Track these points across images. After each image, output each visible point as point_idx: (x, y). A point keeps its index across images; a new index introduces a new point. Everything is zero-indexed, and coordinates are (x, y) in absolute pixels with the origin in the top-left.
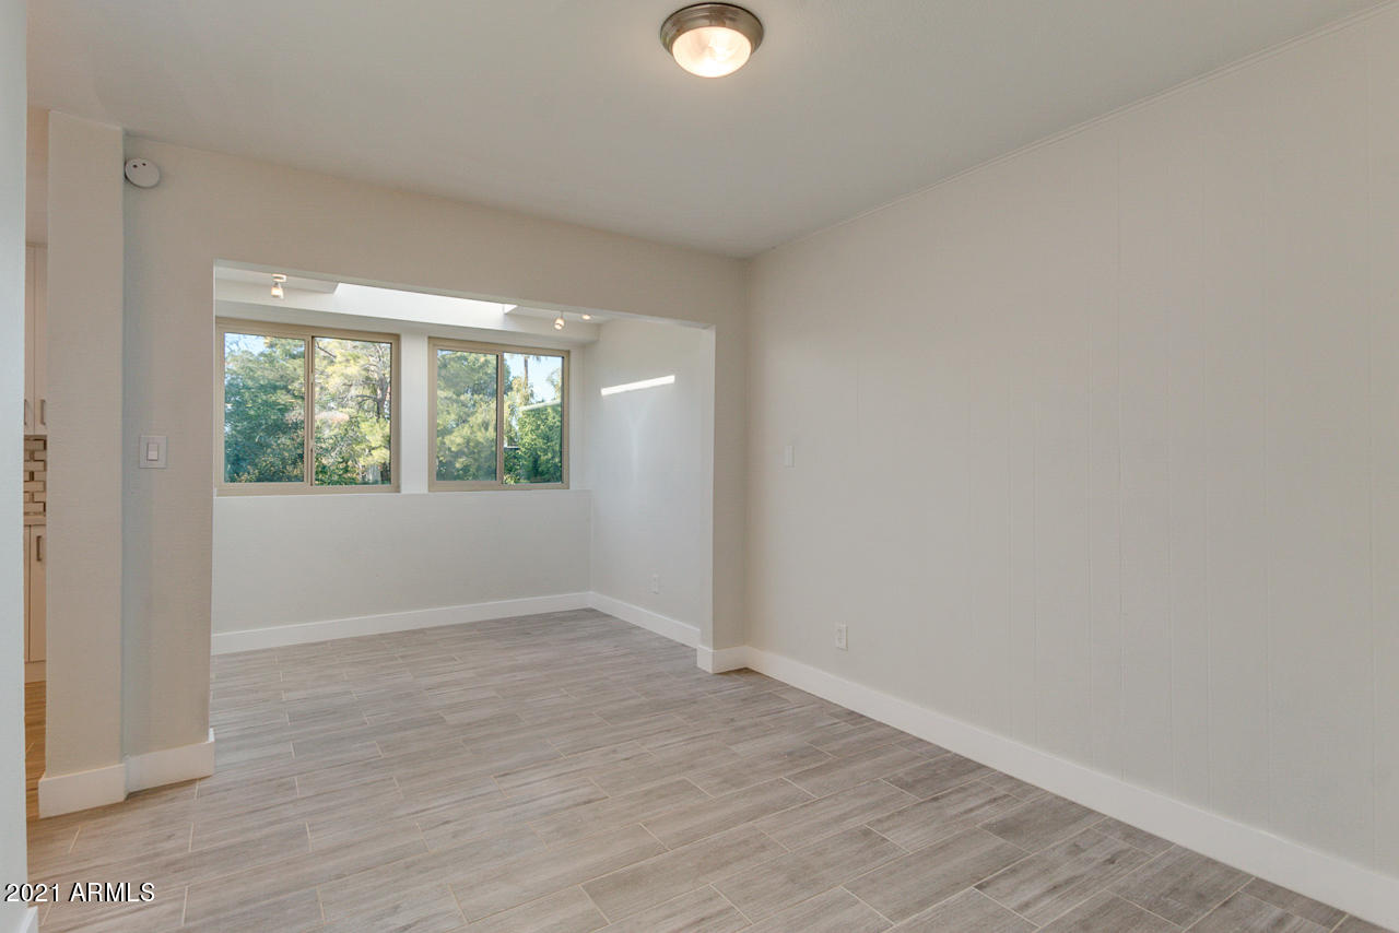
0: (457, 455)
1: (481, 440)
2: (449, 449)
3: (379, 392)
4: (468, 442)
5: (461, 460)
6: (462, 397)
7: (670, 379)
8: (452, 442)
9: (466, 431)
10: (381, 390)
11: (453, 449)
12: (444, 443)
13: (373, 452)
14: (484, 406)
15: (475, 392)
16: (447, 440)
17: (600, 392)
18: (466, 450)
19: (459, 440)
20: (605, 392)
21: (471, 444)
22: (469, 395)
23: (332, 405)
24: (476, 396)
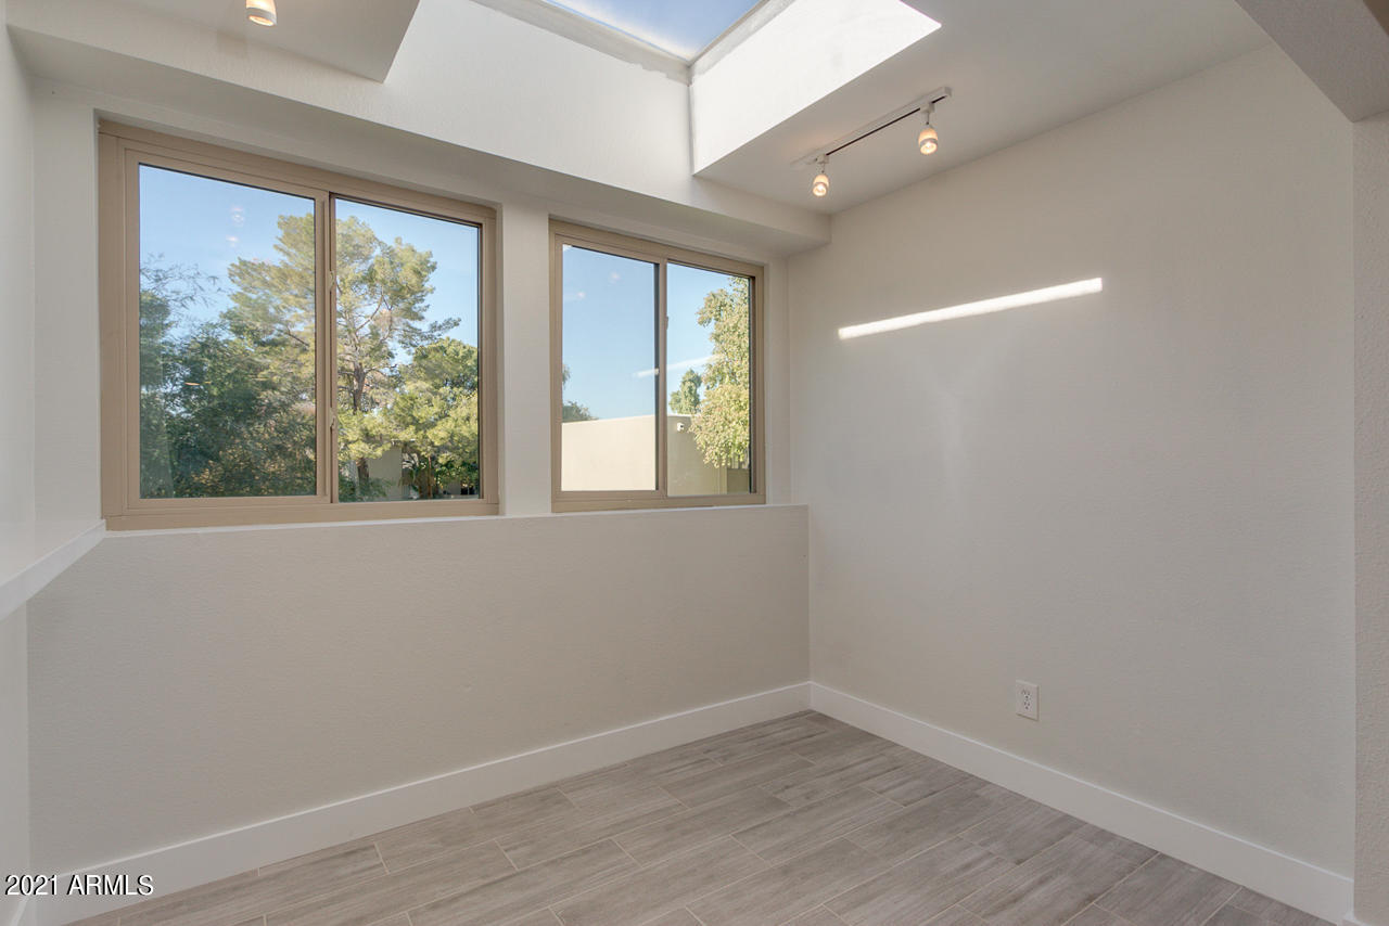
0: (439, 450)
1: (466, 434)
2: (432, 444)
3: (355, 382)
4: (452, 436)
5: (445, 455)
6: (441, 390)
7: (1094, 285)
8: (436, 436)
9: (450, 424)
10: (357, 380)
11: (436, 444)
12: (427, 438)
13: (350, 446)
14: (464, 400)
15: (454, 384)
16: (430, 434)
17: (837, 334)
18: (450, 444)
19: (443, 434)
20: (847, 332)
21: (456, 438)
22: (448, 388)
23: (304, 396)
24: (455, 389)
